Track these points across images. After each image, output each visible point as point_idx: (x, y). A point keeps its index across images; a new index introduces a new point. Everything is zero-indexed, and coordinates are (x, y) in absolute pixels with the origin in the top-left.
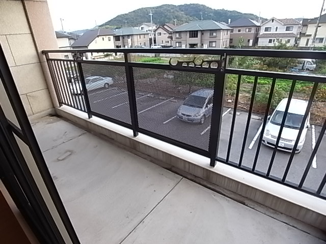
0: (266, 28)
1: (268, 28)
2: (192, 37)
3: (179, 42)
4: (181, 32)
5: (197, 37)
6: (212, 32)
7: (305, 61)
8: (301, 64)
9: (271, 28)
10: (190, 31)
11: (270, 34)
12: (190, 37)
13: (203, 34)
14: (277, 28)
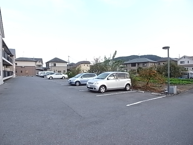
0: (181, 62)
1: (182, 61)
2: (133, 66)
3: (126, 69)
4: (127, 64)
5: (135, 66)
6: (144, 63)
7: (189, 73)
8: (187, 75)
9: (184, 61)
10: (131, 63)
11: (184, 65)
12: (132, 66)
13: (139, 65)
14: (188, 61)
